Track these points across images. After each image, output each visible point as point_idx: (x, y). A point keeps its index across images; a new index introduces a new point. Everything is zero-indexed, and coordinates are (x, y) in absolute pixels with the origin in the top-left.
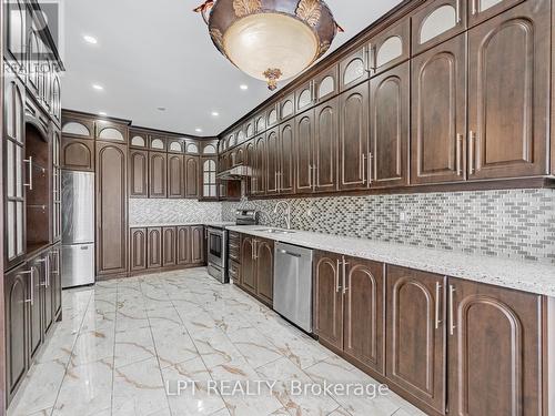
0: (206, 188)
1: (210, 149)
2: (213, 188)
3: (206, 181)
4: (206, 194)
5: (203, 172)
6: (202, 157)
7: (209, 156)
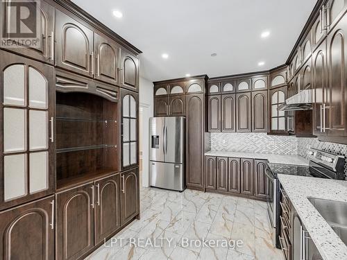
0: (274, 121)
1: (279, 80)
2: (282, 121)
3: (274, 113)
4: (274, 127)
5: (271, 105)
6: (271, 90)
7: (278, 88)
